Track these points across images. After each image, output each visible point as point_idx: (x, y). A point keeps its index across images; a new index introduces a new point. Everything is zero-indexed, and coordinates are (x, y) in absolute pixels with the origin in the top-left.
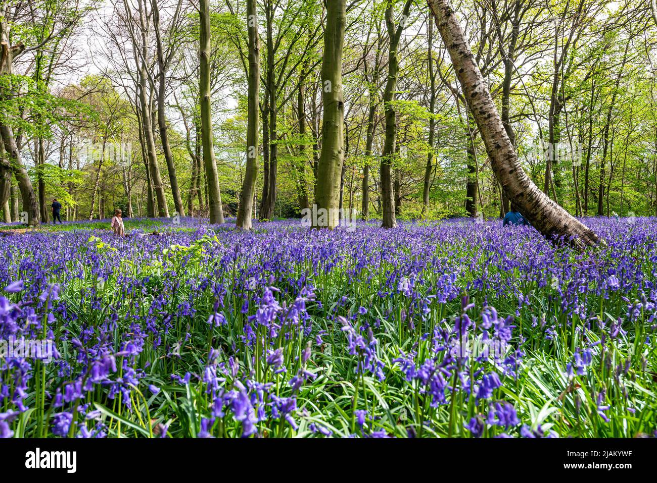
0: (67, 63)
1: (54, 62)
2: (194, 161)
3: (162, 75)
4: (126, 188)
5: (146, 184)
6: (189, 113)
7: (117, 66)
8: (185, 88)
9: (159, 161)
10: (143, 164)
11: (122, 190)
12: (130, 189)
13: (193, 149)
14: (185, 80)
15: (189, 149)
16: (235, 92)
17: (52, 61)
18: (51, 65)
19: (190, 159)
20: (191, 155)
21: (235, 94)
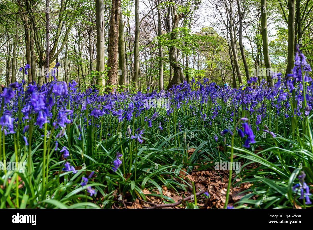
0: (196, 23)
1: (191, 23)
2: (256, 63)
3: (240, 21)
4: (222, 78)
5: (232, 75)
6: (252, 39)
7: (218, 21)
8: (251, 27)
9: (240, 63)
10: (231, 66)
11: (220, 79)
12: (224, 78)
13: (255, 57)
14: (251, 23)
15: (253, 57)
16: (276, 26)
17: (190, 22)
18: (190, 24)
19: (254, 62)
20: (254, 60)
21: (276, 28)
